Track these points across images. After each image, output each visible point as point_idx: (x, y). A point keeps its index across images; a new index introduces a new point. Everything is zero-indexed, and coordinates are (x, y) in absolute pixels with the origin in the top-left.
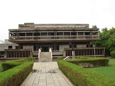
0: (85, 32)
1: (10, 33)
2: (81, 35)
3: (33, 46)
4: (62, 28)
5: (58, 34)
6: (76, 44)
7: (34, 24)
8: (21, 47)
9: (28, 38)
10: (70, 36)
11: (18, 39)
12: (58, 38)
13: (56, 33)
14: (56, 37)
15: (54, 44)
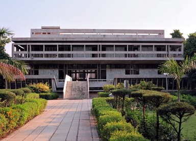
0: (155, 46)
1: (15, 46)
2: (148, 50)
3: (58, 71)
4: (112, 37)
5: (104, 48)
6: (139, 68)
7: (59, 28)
8: (35, 71)
9: (47, 56)
10: (128, 52)
11: (29, 57)
12: (104, 55)
13: (100, 46)
14: (100, 54)
15: (96, 68)
